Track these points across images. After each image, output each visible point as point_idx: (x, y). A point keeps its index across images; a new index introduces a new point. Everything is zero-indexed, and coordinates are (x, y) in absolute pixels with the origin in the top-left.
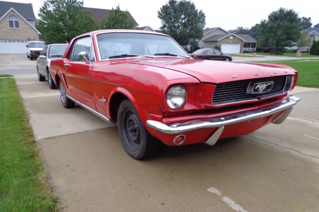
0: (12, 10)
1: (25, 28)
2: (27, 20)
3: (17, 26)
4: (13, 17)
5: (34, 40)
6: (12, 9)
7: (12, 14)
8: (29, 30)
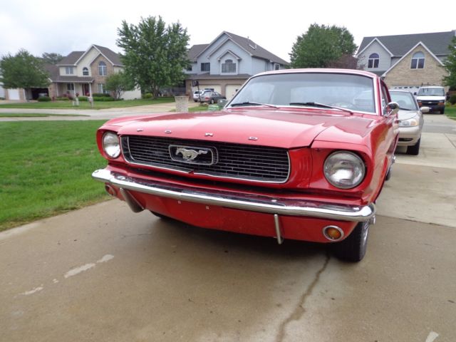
0: (420, 45)
1: (431, 68)
2: (437, 56)
3: (421, 66)
4: (419, 55)
5: (428, 85)
6: (420, 43)
7: (418, 50)
8: (437, 71)
